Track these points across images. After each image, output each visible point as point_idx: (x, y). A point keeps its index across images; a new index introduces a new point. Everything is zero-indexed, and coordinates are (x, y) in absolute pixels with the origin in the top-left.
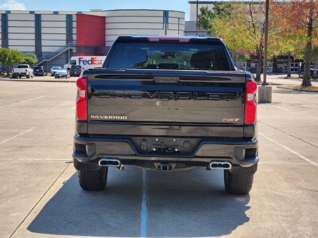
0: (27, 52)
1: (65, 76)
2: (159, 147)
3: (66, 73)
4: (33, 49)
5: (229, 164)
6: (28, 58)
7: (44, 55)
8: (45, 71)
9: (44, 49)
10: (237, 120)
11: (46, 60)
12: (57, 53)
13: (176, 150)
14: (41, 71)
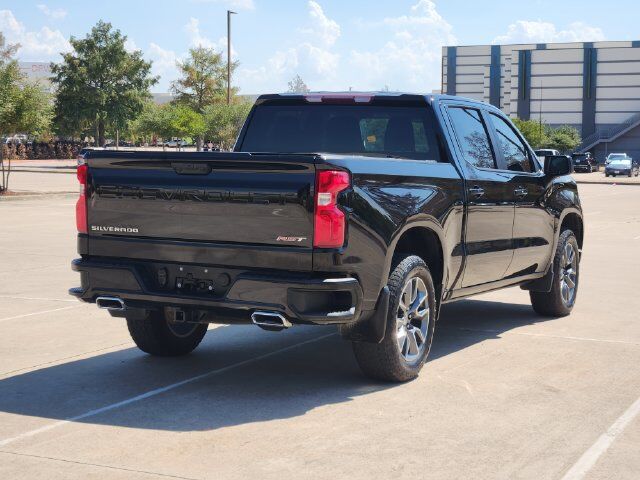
0: (559, 125)
1: (626, 172)
2: (186, 282)
3: (630, 167)
4: (578, 119)
5: (280, 316)
6: (559, 136)
7: (599, 130)
8: (594, 163)
9: (600, 119)
10: (300, 240)
11: (603, 141)
12: (625, 125)
13: (210, 288)
14: (585, 162)
